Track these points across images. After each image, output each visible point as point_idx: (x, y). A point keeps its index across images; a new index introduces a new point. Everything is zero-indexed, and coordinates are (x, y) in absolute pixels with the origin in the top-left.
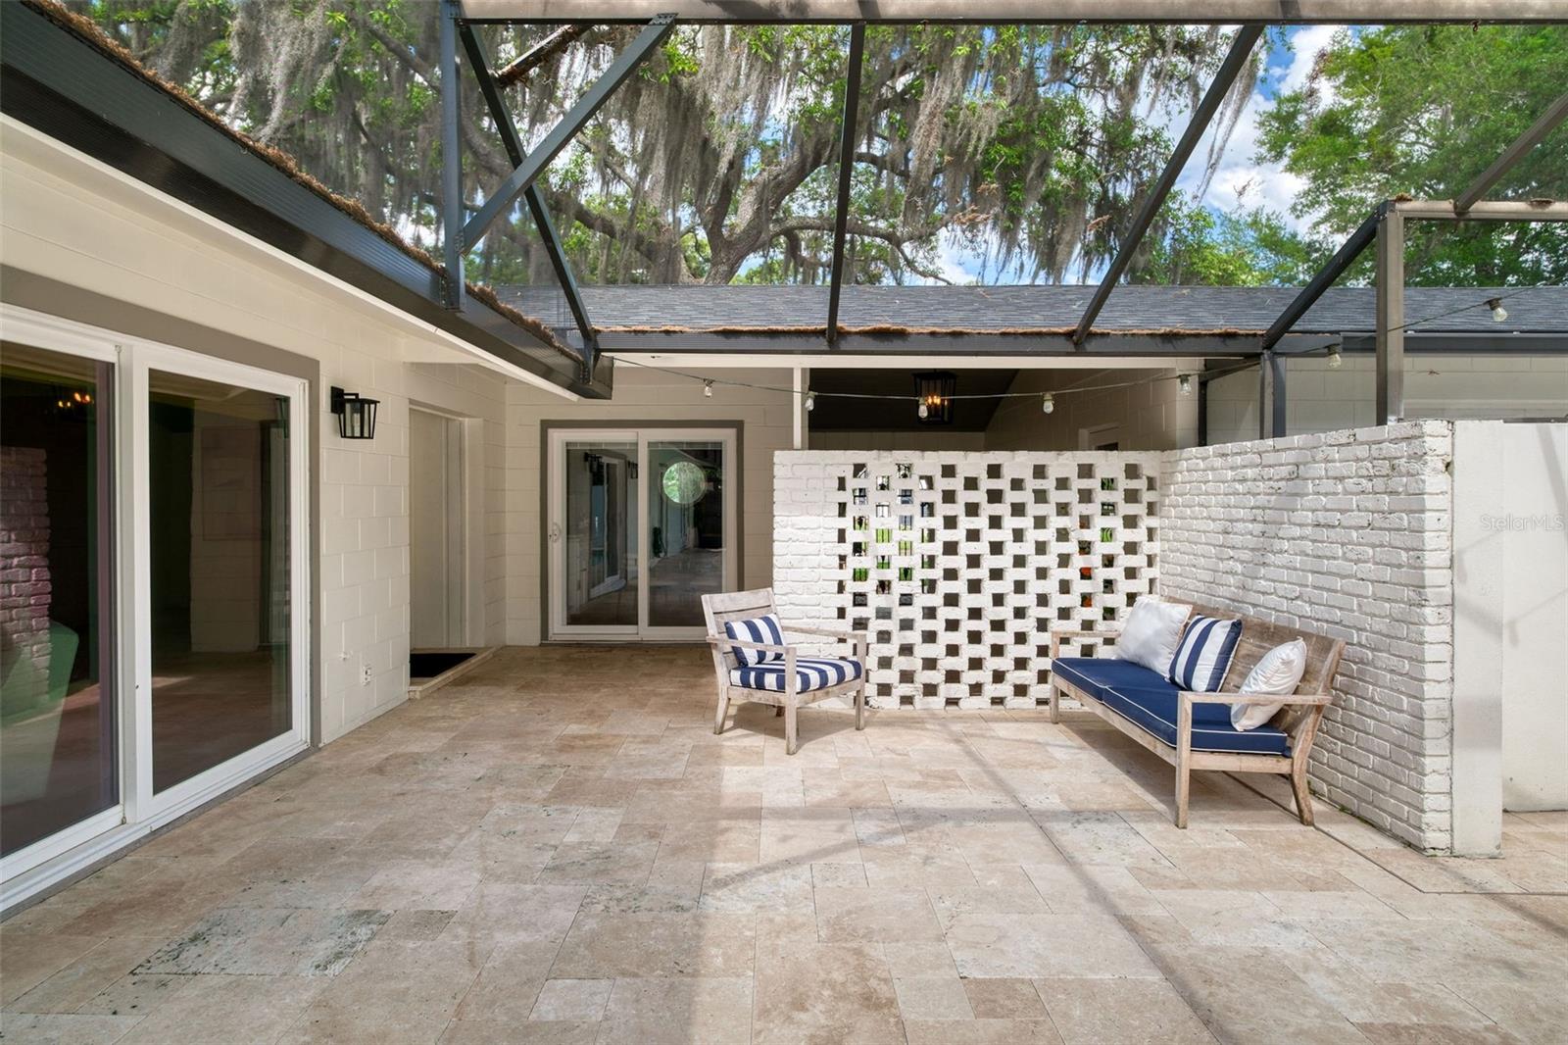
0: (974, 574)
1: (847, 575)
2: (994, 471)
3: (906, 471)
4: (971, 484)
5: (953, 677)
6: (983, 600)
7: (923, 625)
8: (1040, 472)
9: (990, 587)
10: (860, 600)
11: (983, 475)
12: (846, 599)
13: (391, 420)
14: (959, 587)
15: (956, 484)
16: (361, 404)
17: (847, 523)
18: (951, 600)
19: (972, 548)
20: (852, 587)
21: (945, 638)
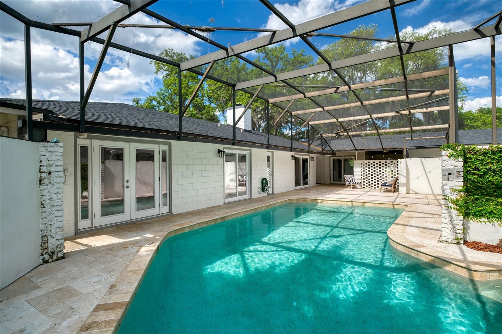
0: (378, 174)
1: (362, 174)
2: (380, 162)
3: (369, 162)
4: (377, 164)
5: (375, 185)
6: (379, 177)
7: (371, 179)
8: (386, 162)
9: (380, 175)
10: (364, 176)
11: (378, 163)
12: (362, 176)
13: (315, 159)
14: (376, 175)
15: (375, 164)
16: (313, 158)
17: (362, 168)
18: (375, 177)
19: (377, 171)
20: (363, 175)
21: (374, 181)
